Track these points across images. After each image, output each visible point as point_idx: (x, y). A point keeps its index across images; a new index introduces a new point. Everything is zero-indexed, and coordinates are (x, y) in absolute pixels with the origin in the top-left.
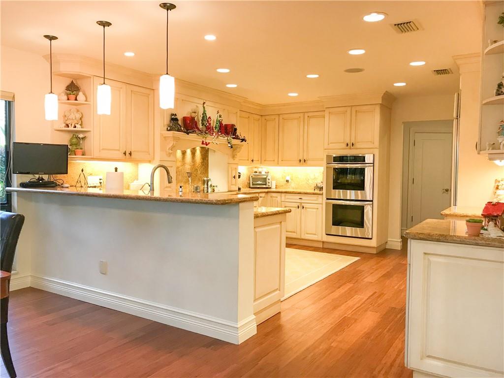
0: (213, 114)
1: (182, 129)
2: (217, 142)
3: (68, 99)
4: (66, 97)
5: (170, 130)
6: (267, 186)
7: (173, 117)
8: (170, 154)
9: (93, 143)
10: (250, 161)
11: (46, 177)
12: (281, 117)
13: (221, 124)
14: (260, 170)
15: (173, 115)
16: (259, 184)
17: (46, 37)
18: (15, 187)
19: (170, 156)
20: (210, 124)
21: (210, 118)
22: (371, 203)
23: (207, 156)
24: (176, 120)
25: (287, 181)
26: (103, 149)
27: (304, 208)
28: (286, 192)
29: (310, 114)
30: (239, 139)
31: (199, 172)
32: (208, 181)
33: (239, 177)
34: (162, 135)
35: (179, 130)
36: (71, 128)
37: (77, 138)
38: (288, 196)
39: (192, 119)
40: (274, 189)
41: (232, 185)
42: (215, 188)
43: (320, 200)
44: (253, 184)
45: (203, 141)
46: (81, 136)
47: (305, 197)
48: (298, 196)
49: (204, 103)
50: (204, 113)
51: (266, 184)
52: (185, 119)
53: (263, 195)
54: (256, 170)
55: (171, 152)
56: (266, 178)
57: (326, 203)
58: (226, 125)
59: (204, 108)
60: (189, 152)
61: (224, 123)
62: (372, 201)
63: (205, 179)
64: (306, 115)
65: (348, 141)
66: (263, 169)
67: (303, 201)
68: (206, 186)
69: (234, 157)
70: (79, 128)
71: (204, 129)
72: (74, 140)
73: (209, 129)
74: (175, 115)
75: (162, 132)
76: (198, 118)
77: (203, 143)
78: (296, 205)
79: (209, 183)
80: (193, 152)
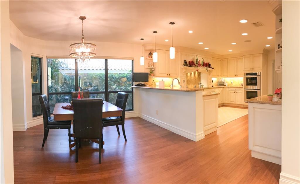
0: (201, 59)
2: (202, 69)
3: (149, 58)
4: (148, 57)
5: (184, 66)
9: (157, 72)
10: (217, 76)
11: (142, 83)
12: (228, 59)
13: (204, 63)
14: (222, 79)
15: (185, 60)
16: (221, 85)
17: (141, 39)
18: (134, 86)
19: (184, 75)
20: (199, 63)
21: (199, 61)
22: (260, 90)
23: (200, 75)
24: (186, 62)
25: (232, 83)
26: (160, 74)
27: (237, 93)
28: (230, 87)
29: (238, 58)
30: (211, 68)
31: (197, 81)
33: (212, 82)
34: (181, 68)
35: (187, 66)
36: (150, 67)
37: (152, 70)
38: (231, 88)
39: (192, 61)
40: (227, 86)
41: (209, 85)
42: (203, 86)
43: (242, 90)
44: (219, 85)
46: (153, 69)
47: (237, 89)
48: (234, 88)
49: (197, 56)
50: (197, 59)
51: (224, 84)
52: (189, 62)
53: (222, 88)
54: (220, 79)
55: (184, 73)
57: (244, 91)
58: (206, 63)
59: (197, 57)
60: (193, 73)
61: (205, 62)
62: (260, 89)
63: (199, 83)
64: (237, 58)
65: (251, 68)
66: (223, 79)
68: (200, 85)
69: (210, 75)
70: (152, 67)
71: (197, 65)
72: (151, 71)
73: (199, 65)
74: (186, 60)
75: (181, 67)
76: (195, 61)
77: (196, 70)
78: (234, 92)
79: (201, 84)
80: (195, 73)
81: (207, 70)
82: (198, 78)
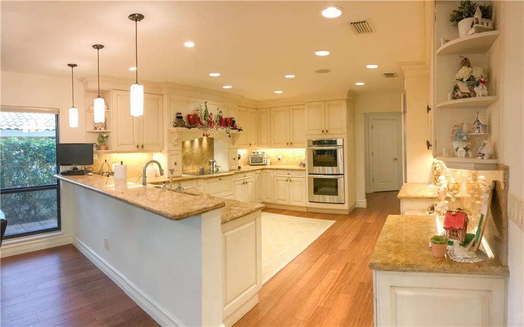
0: (214, 111)
1: (186, 125)
2: (217, 132)
5: (175, 127)
6: (263, 163)
9: (113, 140)
10: (248, 145)
12: (272, 109)
13: (221, 118)
14: (258, 151)
15: (178, 114)
16: (256, 161)
19: (176, 147)
20: (211, 119)
21: (211, 114)
22: (342, 176)
23: (213, 143)
24: (181, 117)
25: (279, 159)
26: (121, 145)
27: (291, 182)
28: (277, 169)
30: (237, 129)
31: (206, 156)
32: (213, 162)
33: (239, 158)
34: (169, 131)
35: (183, 126)
36: (98, 130)
37: (102, 137)
38: (279, 172)
39: (195, 116)
40: (269, 167)
41: (233, 165)
42: (219, 168)
43: (303, 175)
44: (252, 162)
46: (105, 135)
47: (292, 173)
48: (286, 172)
49: (206, 102)
50: (206, 110)
52: (189, 116)
53: (259, 172)
54: (254, 151)
56: (262, 157)
57: (309, 177)
58: (226, 119)
59: (206, 106)
60: (196, 141)
61: (224, 117)
62: (343, 174)
64: (291, 108)
65: (323, 129)
66: (260, 151)
67: (290, 176)
68: (211, 166)
69: (233, 143)
70: (103, 130)
71: (207, 123)
72: (100, 139)
73: (210, 123)
74: (180, 114)
75: (170, 128)
76: (201, 114)
77: (204, 135)
78: (285, 179)
79: (215, 164)
80: (201, 141)
81: (228, 135)
82: (210, 150)
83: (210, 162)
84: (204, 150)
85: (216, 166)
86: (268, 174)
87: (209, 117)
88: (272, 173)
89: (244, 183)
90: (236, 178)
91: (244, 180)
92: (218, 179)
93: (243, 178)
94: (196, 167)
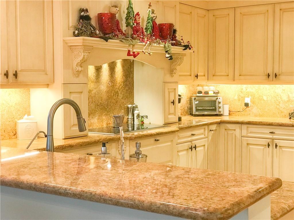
1: (98, 32)
5: (78, 35)
6: (217, 113)
7: (82, 14)
8: (79, 72)
12: (238, 11)
13: (154, 23)
14: (206, 89)
15: (82, 10)
16: (206, 110)
19: (78, 76)
20: (138, 24)
21: (138, 14)
23: (133, 72)
25: (247, 105)
27: (278, 147)
31: (121, 96)
32: (133, 109)
33: (179, 101)
39: (112, 16)
41: (170, 114)
42: (146, 121)
44: (197, 110)
45: (129, 51)
47: (278, 131)
50: (130, 8)
51: (215, 110)
52: (100, 16)
53: (214, 127)
54: (200, 89)
55: (80, 69)
56: (215, 101)
58: (161, 25)
60: (105, 68)
61: (158, 22)
63: (130, 106)
64: (277, 8)
67: (275, 137)
68: (130, 116)
69: (172, 72)
71: (130, 32)
74: (87, 11)
76: (122, 16)
77: (129, 54)
78: (265, 142)
79: (136, 112)
80: (112, 67)
81: (167, 56)
82: (126, 85)
83: (128, 108)
84: (118, 85)
85: (138, 115)
86: (230, 132)
87: (136, 20)
88: (238, 131)
89: (191, 148)
90: (179, 138)
91: (191, 141)
92: (152, 140)
93: (189, 139)
94: (104, 117)
